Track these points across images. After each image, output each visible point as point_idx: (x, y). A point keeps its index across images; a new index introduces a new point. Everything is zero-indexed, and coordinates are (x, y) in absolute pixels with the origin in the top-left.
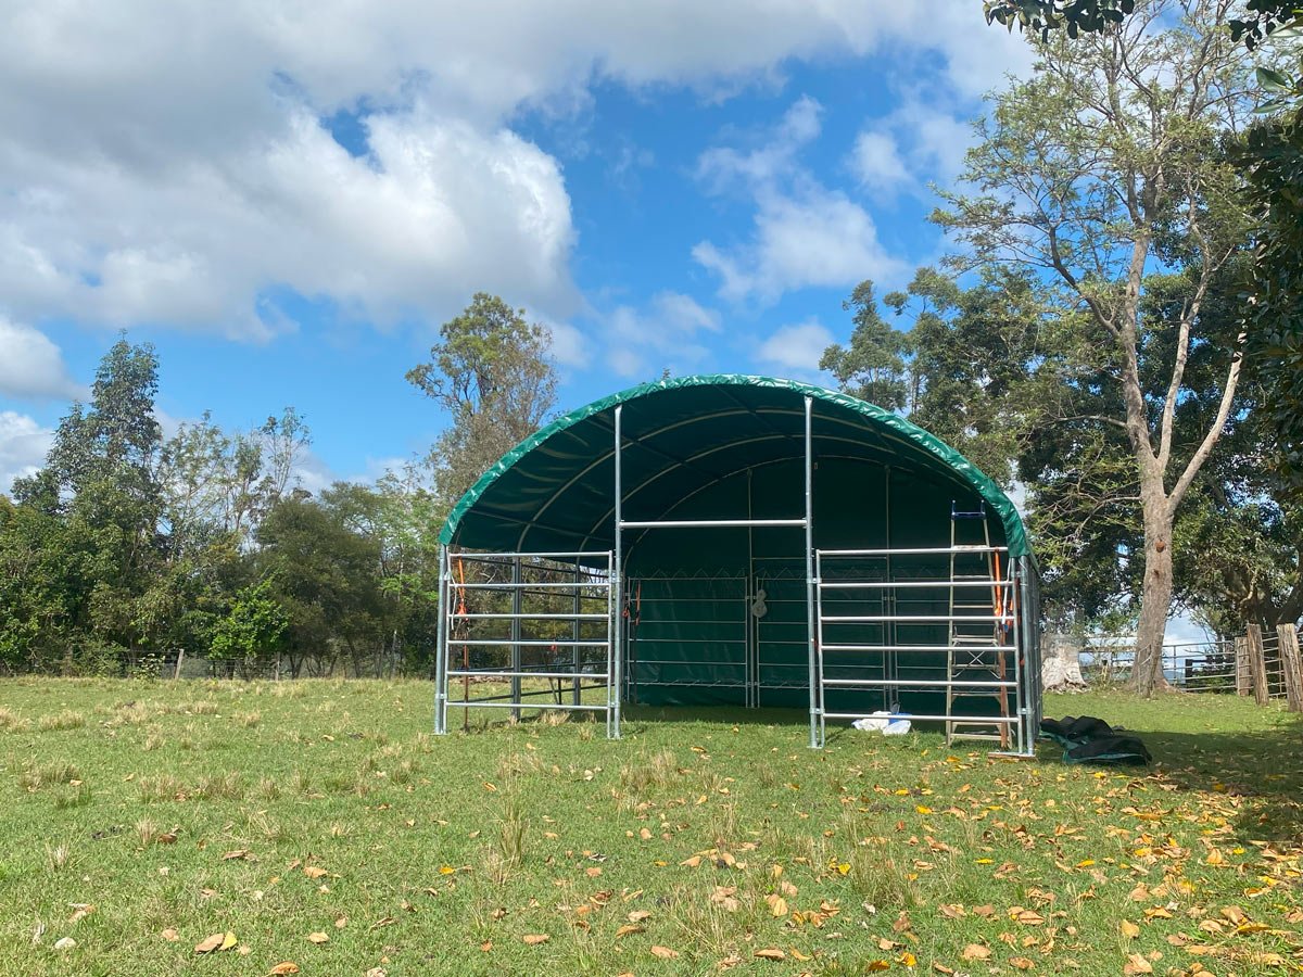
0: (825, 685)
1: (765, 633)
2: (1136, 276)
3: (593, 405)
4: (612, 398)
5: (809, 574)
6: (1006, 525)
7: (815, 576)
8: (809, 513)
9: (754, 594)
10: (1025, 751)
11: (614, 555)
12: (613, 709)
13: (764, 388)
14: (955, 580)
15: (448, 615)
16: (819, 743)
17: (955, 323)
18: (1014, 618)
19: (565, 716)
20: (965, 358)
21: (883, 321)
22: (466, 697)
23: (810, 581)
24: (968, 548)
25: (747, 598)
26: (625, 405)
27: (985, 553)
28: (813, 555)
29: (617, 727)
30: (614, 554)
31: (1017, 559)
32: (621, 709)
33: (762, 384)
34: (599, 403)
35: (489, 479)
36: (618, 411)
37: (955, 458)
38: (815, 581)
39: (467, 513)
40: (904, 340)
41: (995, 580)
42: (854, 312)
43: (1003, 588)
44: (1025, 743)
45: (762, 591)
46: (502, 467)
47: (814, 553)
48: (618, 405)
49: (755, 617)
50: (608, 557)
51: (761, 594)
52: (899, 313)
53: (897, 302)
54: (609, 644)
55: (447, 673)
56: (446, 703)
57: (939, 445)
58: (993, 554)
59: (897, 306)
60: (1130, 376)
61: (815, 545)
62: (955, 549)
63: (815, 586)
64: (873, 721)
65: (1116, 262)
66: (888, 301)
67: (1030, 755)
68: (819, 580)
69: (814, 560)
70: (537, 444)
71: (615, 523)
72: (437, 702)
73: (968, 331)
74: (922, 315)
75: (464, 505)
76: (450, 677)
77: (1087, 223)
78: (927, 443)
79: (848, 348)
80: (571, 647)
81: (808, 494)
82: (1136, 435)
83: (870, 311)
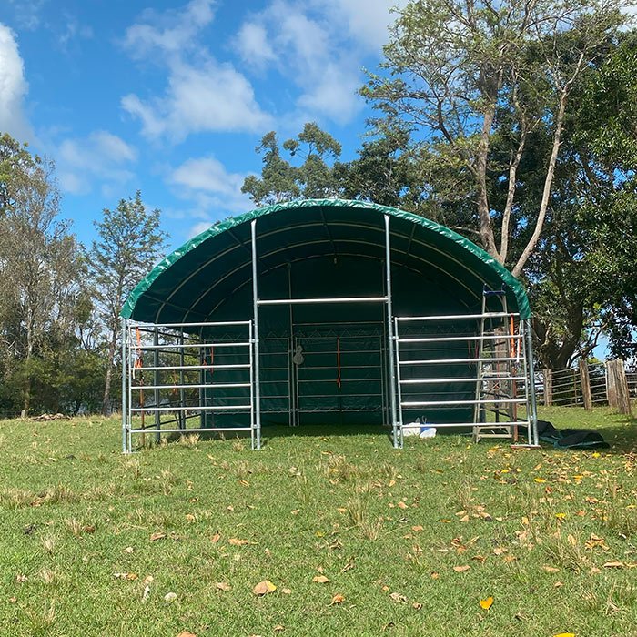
0: (403, 407)
1: (302, 375)
2: (486, 135)
3: (236, 220)
4: (248, 215)
5: (391, 333)
6: (518, 299)
7: (394, 335)
8: (389, 293)
9: (294, 348)
10: (533, 443)
11: (253, 325)
12: (255, 430)
13: (357, 208)
14: (485, 335)
15: (130, 368)
16: (400, 444)
17: (354, 163)
18: (524, 358)
19: (197, 437)
20: (361, 187)
21: (283, 160)
22: (143, 426)
23: (390, 338)
24: (494, 315)
25: (289, 351)
26: (258, 219)
27: (503, 317)
28: (394, 321)
29: (259, 441)
30: (253, 323)
31: (525, 321)
32: (261, 429)
33: (356, 206)
34: (240, 218)
35: (159, 271)
36: (253, 224)
37: (485, 256)
38: (394, 338)
39: (142, 297)
40: (299, 173)
41: (510, 334)
42: (264, 153)
43: (515, 339)
44: (532, 438)
45: (300, 347)
46: (169, 263)
47: (393, 319)
48: (253, 219)
49: (295, 364)
50: (248, 325)
51: (299, 349)
52: (293, 154)
53: (291, 146)
54: (251, 385)
55: (131, 409)
56: (131, 431)
57: (474, 248)
58: (509, 318)
59: (292, 149)
60: (483, 201)
61: (395, 314)
62: (485, 315)
63: (394, 341)
64: (410, 430)
65: (471, 126)
66: (286, 146)
67: (536, 445)
68: (397, 337)
69: (393, 324)
70: (194, 246)
71: (253, 301)
72: (125, 431)
73: (363, 169)
74: (309, 156)
75: (139, 290)
76: (134, 413)
77: (453, 99)
78: (467, 247)
79: (259, 178)
80: (198, 389)
81: (388, 280)
82: (487, 240)
83: (274, 153)
